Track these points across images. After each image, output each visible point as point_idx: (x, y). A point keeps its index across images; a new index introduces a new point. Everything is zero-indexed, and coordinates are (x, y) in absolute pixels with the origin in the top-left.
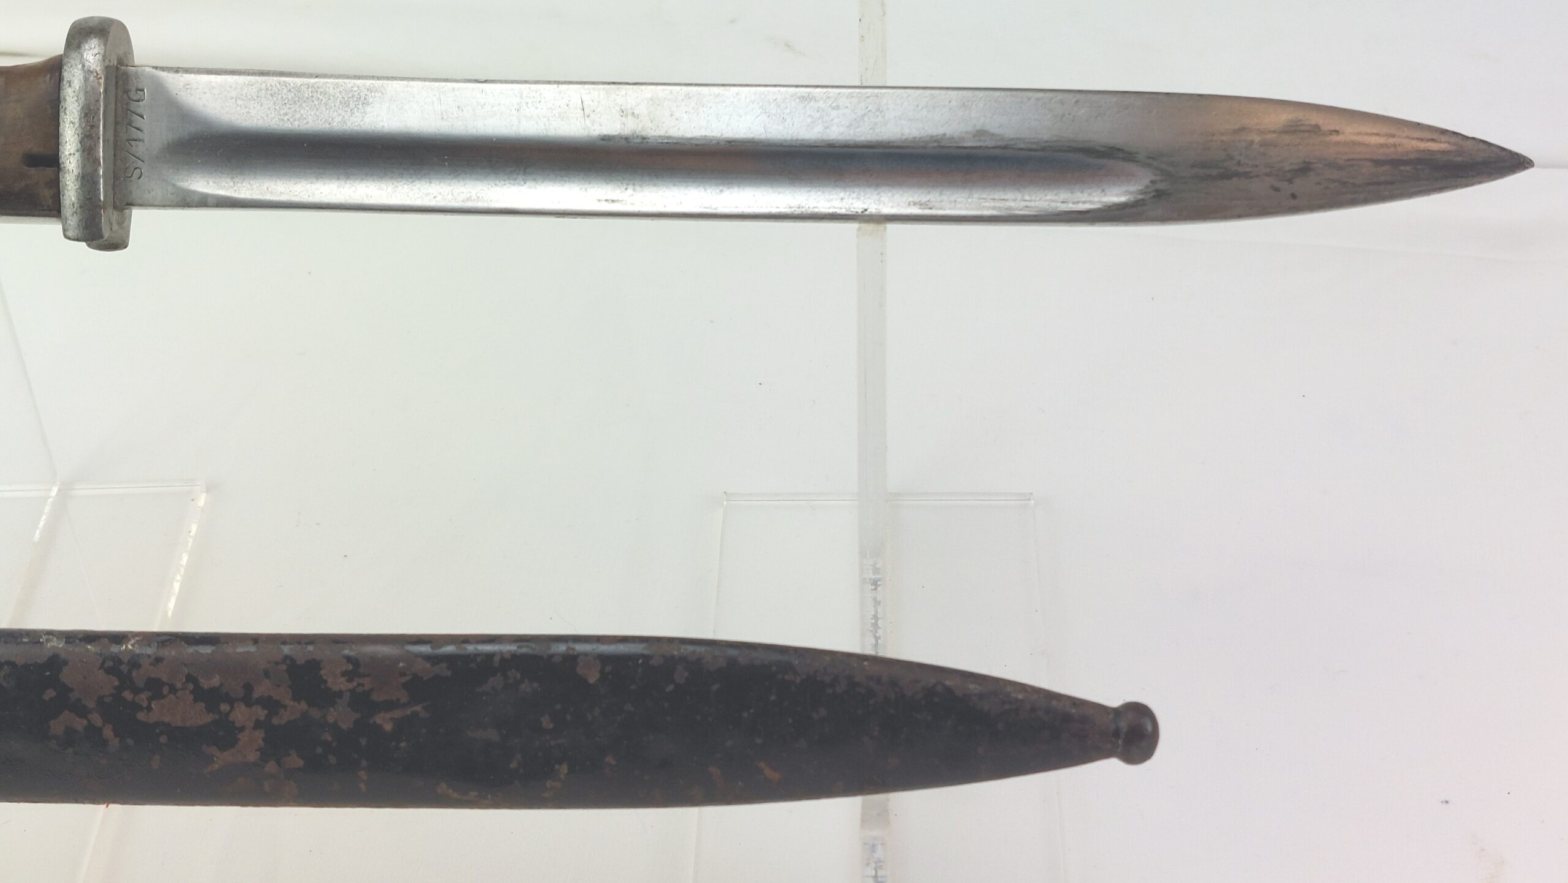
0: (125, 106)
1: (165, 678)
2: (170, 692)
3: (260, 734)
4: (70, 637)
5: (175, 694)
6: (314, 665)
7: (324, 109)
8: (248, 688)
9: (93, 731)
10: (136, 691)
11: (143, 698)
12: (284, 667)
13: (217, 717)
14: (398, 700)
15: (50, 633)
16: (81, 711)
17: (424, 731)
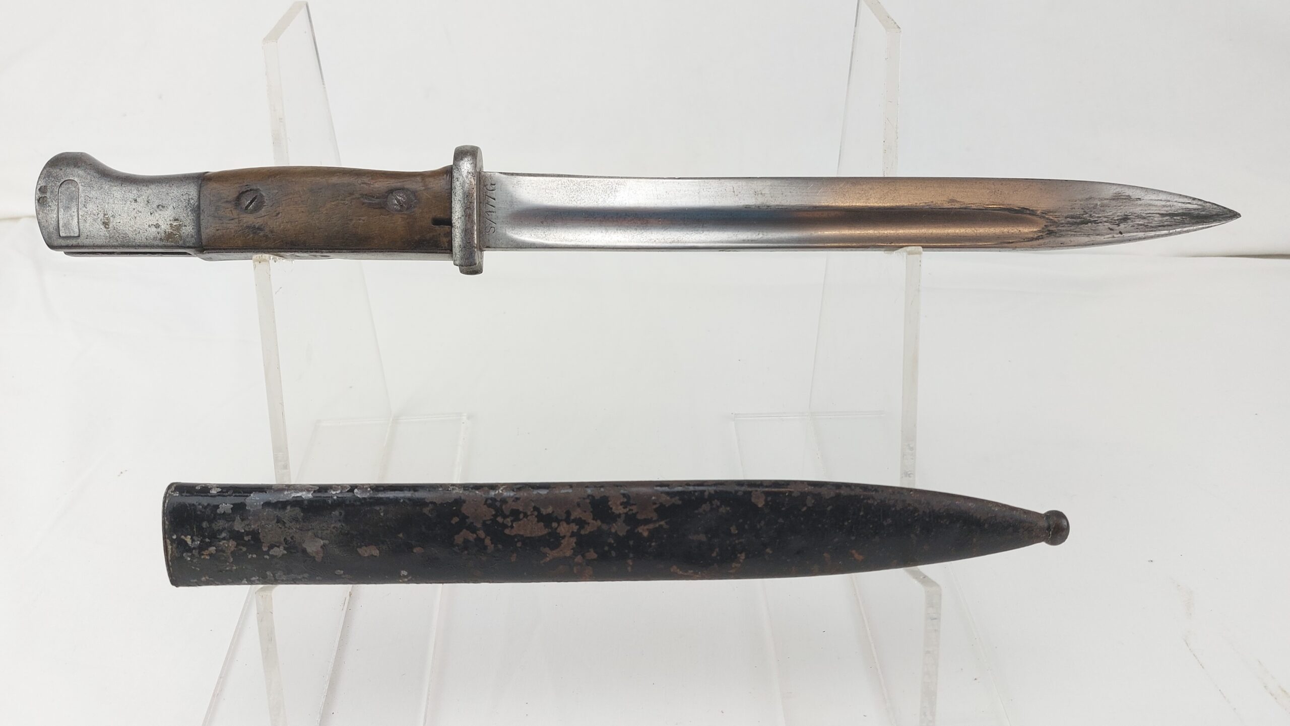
0: (484, 193)
1: (521, 509)
2: (524, 517)
3: (574, 540)
4: (465, 487)
5: (527, 518)
6: (605, 500)
7: (593, 194)
8: (568, 513)
9: (479, 540)
10: (505, 517)
11: (508, 521)
12: (588, 501)
13: (550, 530)
14: (652, 518)
15: (453, 485)
16: (473, 530)
17: (665, 536)
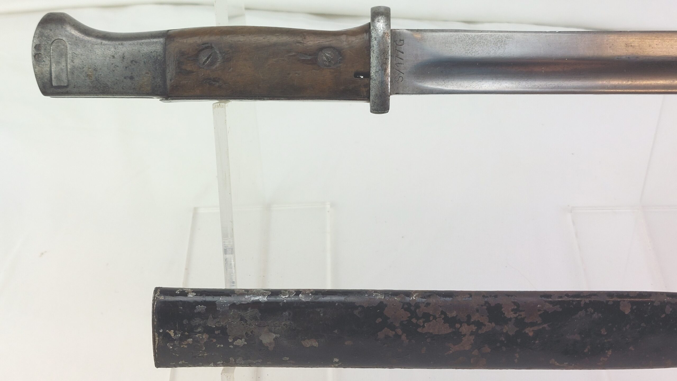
0: (394, 48)
1: (431, 313)
2: (433, 319)
3: (472, 338)
4: (386, 293)
5: (435, 320)
6: (499, 307)
7: (486, 47)
8: (469, 317)
9: (398, 336)
10: (418, 318)
11: (421, 321)
12: (485, 307)
13: (454, 330)
14: (537, 322)
15: (376, 291)
16: (393, 328)
17: (547, 336)
